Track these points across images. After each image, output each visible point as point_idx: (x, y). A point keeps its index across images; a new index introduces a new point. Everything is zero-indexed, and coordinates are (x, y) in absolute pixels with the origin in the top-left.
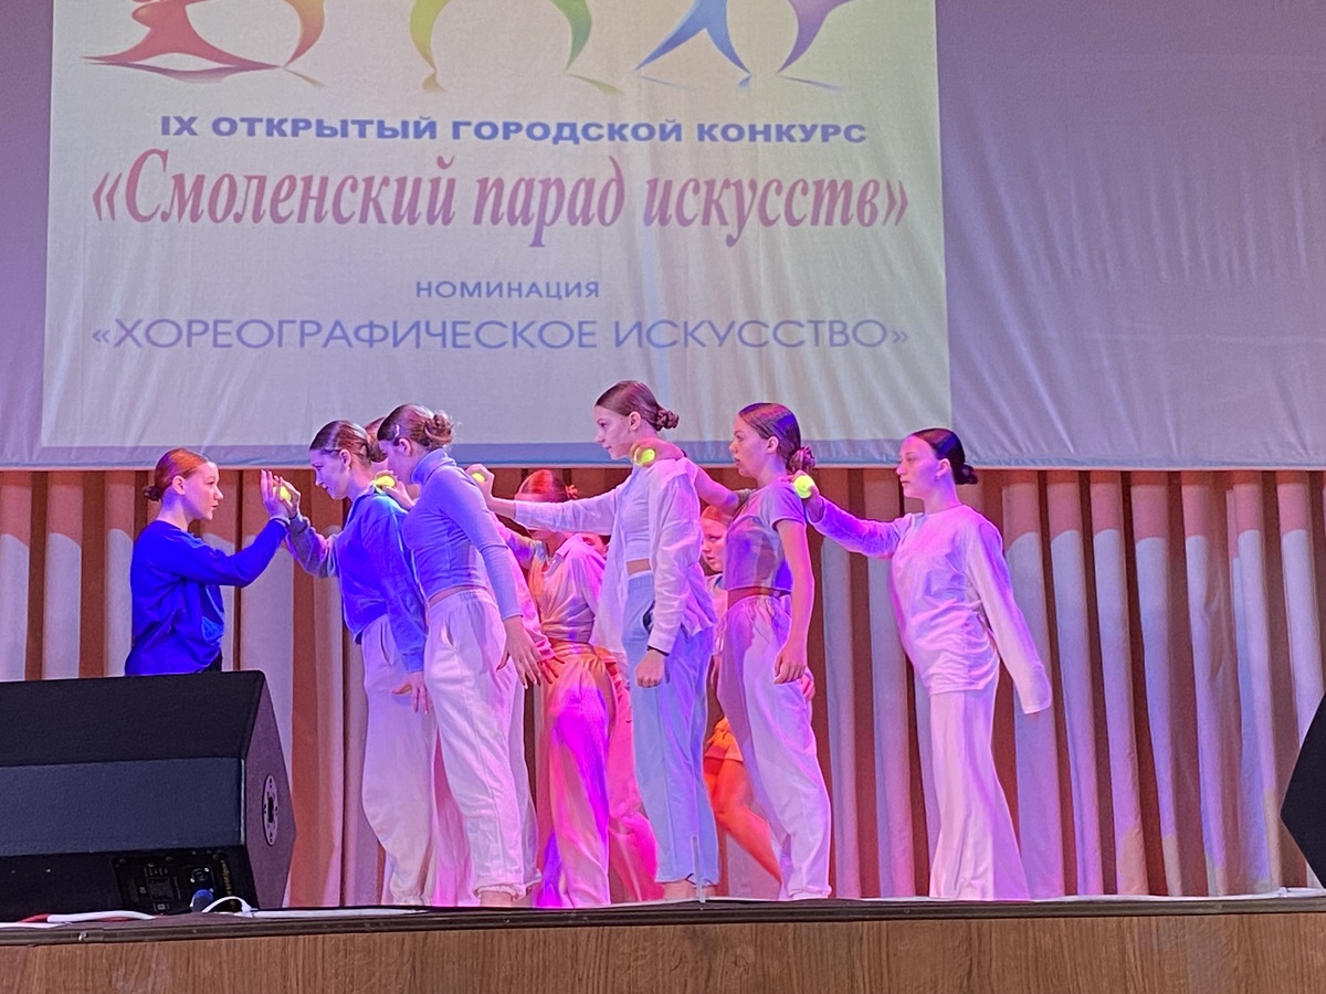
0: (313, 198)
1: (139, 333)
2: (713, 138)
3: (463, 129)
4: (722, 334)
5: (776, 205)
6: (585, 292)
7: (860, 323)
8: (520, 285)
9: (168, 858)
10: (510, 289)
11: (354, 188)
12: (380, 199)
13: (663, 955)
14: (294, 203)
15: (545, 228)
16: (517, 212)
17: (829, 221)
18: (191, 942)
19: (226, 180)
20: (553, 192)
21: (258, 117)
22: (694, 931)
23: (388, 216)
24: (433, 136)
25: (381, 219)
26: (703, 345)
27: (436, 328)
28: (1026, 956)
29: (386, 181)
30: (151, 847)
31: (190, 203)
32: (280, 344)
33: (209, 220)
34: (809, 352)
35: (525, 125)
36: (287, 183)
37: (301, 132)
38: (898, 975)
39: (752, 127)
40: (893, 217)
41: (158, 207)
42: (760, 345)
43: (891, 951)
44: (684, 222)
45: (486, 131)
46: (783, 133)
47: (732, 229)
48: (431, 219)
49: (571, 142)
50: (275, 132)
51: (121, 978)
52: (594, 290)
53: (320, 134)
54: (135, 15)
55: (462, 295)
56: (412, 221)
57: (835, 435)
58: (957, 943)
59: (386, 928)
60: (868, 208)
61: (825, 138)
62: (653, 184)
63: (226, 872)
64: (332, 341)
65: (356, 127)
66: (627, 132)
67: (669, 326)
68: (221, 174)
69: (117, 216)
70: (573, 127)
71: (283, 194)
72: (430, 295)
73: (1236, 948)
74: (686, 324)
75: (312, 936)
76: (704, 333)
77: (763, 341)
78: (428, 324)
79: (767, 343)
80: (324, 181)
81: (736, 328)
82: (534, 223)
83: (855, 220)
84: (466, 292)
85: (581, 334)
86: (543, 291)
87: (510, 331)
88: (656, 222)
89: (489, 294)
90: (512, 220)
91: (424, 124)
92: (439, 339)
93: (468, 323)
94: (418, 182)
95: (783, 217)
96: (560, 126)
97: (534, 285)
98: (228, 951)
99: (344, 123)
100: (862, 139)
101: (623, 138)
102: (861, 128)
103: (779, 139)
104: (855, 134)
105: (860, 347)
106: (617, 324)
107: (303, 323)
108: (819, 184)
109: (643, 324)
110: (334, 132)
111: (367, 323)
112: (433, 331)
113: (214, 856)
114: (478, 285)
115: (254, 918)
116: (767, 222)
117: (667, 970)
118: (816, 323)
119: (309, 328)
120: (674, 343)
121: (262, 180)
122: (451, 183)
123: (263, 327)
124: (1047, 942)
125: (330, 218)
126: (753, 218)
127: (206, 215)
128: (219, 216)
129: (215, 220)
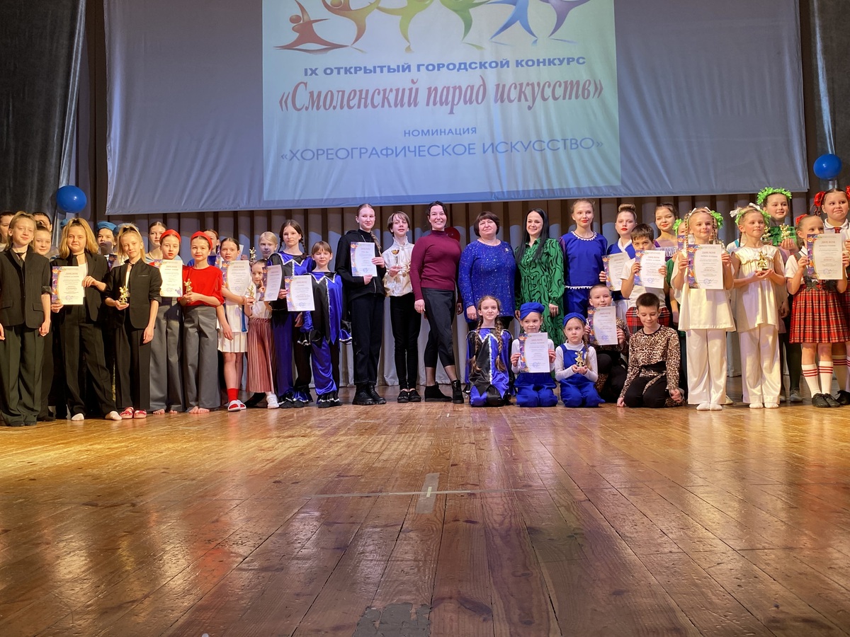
0: (363, 99)
1: (298, 155)
2: (522, 66)
3: (421, 67)
5: (548, 92)
6: (470, 131)
7: (583, 139)
8: (445, 130)
10: (441, 132)
11: (379, 94)
12: (389, 98)
14: (356, 101)
15: (454, 106)
16: (443, 100)
19: (329, 93)
20: (457, 91)
21: (341, 66)
23: (392, 104)
24: (410, 71)
25: (390, 106)
26: (518, 151)
29: (391, 90)
31: (316, 103)
32: (352, 158)
33: (323, 109)
34: (562, 152)
35: (446, 64)
36: (353, 93)
37: (358, 72)
39: (538, 60)
40: (597, 94)
41: (304, 105)
42: (542, 150)
44: (511, 101)
46: (551, 62)
47: (530, 103)
48: (409, 105)
49: (464, 70)
50: (348, 73)
52: (474, 130)
53: (365, 72)
54: (293, 29)
56: (402, 106)
57: (572, 186)
60: (586, 92)
61: (568, 63)
62: (498, 86)
64: (372, 156)
65: (379, 69)
66: (487, 65)
67: (505, 144)
68: (328, 90)
69: (288, 109)
70: (465, 64)
71: (351, 98)
72: (409, 135)
74: (511, 143)
76: (518, 146)
78: (409, 147)
79: (544, 149)
81: (532, 144)
82: (450, 104)
83: (581, 97)
84: (423, 134)
85: (469, 149)
86: (454, 131)
87: (441, 148)
88: (499, 101)
89: (433, 134)
90: (441, 104)
91: (406, 66)
92: (414, 153)
93: (425, 146)
94: (404, 90)
95: (551, 98)
96: (460, 64)
97: (450, 130)
99: (375, 67)
100: (584, 63)
101: (486, 68)
102: (583, 58)
103: (549, 65)
104: (581, 61)
105: (583, 149)
106: (484, 144)
107: (361, 148)
108: (566, 83)
109: (494, 144)
110: (371, 71)
111: (385, 147)
112: (411, 150)
114: (428, 131)
116: (544, 99)
118: (565, 140)
119: (363, 151)
120: (507, 151)
121: (343, 92)
122: (417, 90)
123: (345, 151)
125: (370, 106)
126: (539, 99)
127: (322, 107)
128: (327, 107)
129: (326, 109)
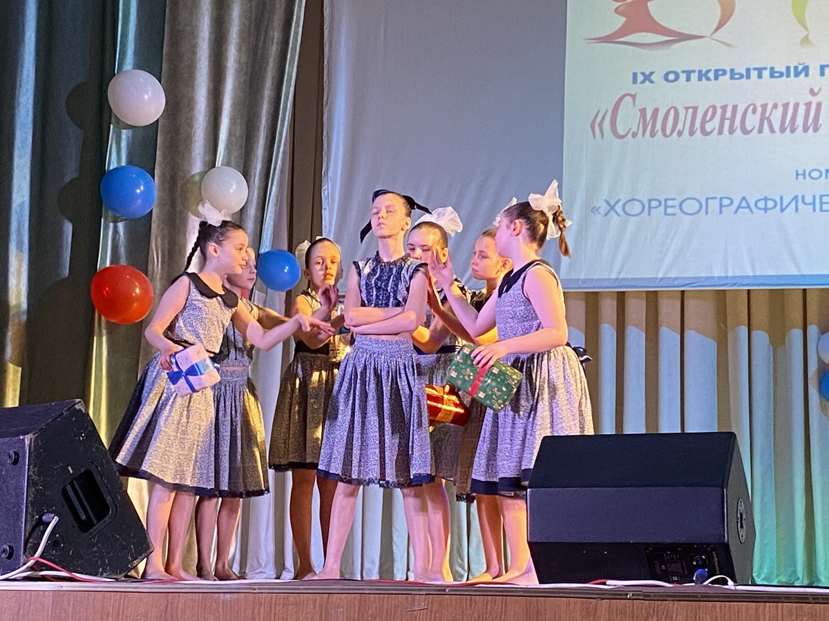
0: (727, 119)
1: (619, 208)
3: (826, 69)
9: (679, 549)
11: (754, 112)
12: (771, 117)
14: (716, 122)
18: (697, 603)
19: (672, 110)
21: (693, 69)
23: (777, 127)
24: (807, 75)
25: (772, 131)
27: (809, 199)
29: (775, 106)
30: (668, 541)
31: (650, 125)
32: (707, 213)
33: (661, 135)
36: (711, 110)
37: (720, 78)
41: (630, 129)
48: (806, 129)
50: (704, 78)
53: (732, 78)
54: (616, 11)
56: (793, 131)
59: (823, 601)
63: (716, 559)
64: (740, 210)
65: (756, 72)
68: (669, 107)
69: (605, 136)
71: (708, 118)
72: (805, 178)
75: (774, 604)
78: (803, 197)
91: (800, 67)
94: (796, 106)
98: (721, 610)
99: (748, 70)
107: (721, 199)
110: (741, 76)
111: (763, 197)
112: (807, 201)
113: (709, 549)
115: (736, 590)
119: (726, 202)
121: (695, 109)
122: (819, 105)
123: (696, 202)
125: (738, 131)
127: (660, 132)
128: (668, 133)
129: (665, 135)
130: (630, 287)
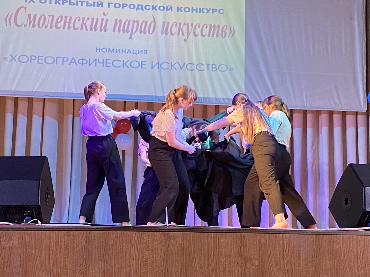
0: (67, 22)
1: (17, 59)
2: (181, 11)
3: (111, 5)
4: (181, 67)
5: (198, 31)
6: (143, 53)
7: (220, 65)
8: (125, 50)
9: (18, 208)
10: (122, 51)
11: (79, 20)
12: (86, 24)
13: (156, 240)
14: (62, 24)
15: (133, 34)
16: (125, 29)
17: (213, 36)
18: (24, 231)
19: (43, 16)
20: (136, 24)
22: (165, 233)
23: (89, 28)
24: (102, 6)
25: (87, 29)
26: (176, 69)
27: (101, 61)
28: (257, 244)
29: (88, 19)
30: (13, 204)
31: (32, 22)
32: (57, 64)
33: (38, 27)
34: (206, 71)
35: (128, 5)
36: (60, 18)
37: (65, 4)
38: (221, 248)
39: (192, 8)
40: (231, 35)
41: (23, 23)
42: (192, 70)
43: (219, 241)
44: (172, 34)
45: (117, 6)
46: (201, 10)
47: (186, 37)
48: (101, 30)
49: (141, 10)
50: (57, 3)
51: (3, 241)
52: (146, 52)
53: (70, 4)
55: (109, 52)
56: (95, 30)
57: (212, 96)
58: (238, 240)
59: (79, 230)
60: (224, 33)
61: (213, 12)
62: (164, 23)
63: (34, 212)
64: (72, 64)
65: (80, 3)
66: (157, 8)
67: (167, 63)
68: (42, 14)
69: (11, 25)
70: (142, 6)
71: (59, 21)
72: (100, 52)
73: (314, 244)
74: (171, 63)
75: (58, 231)
76: (176, 66)
77: (193, 69)
78: (99, 60)
79: (194, 69)
80: (71, 18)
81: (186, 65)
82: (130, 32)
83: (220, 36)
84: (110, 51)
85: (142, 65)
86: (132, 52)
87: (122, 63)
88: (164, 34)
89: (116, 52)
90: (124, 32)
91: (100, 3)
92: (102, 64)
93: (110, 60)
94: (97, 19)
95: (200, 34)
96: (138, 5)
97: (129, 50)
98: (34, 234)
99: (77, 2)
100: (223, 13)
101: (156, 10)
103: (200, 12)
104: (221, 11)
105: (220, 71)
106: (152, 62)
107: (63, 58)
108: (210, 25)
109: (159, 63)
110: (74, 4)
111: (81, 58)
112: (100, 62)
113: (31, 208)
114: (113, 49)
115: (42, 226)
116: (196, 35)
117: (157, 244)
118: (208, 65)
119: (65, 59)
120: (168, 68)
121: (53, 17)
122: (107, 20)
123: (52, 58)
124: (262, 240)
125: (72, 28)
126: (192, 34)
128: (41, 26)
129: (39, 27)
130: (20, 95)
